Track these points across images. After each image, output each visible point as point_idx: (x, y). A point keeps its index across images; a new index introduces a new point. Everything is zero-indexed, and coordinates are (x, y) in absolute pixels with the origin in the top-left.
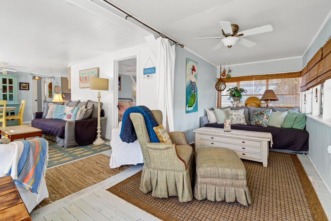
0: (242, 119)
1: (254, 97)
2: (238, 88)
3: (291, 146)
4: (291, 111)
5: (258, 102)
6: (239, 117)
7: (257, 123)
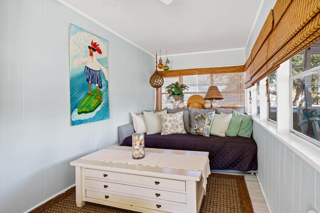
0: (179, 126)
1: (198, 95)
2: (180, 84)
3: (237, 164)
4: (236, 112)
5: (202, 102)
6: (175, 124)
7: (197, 131)
